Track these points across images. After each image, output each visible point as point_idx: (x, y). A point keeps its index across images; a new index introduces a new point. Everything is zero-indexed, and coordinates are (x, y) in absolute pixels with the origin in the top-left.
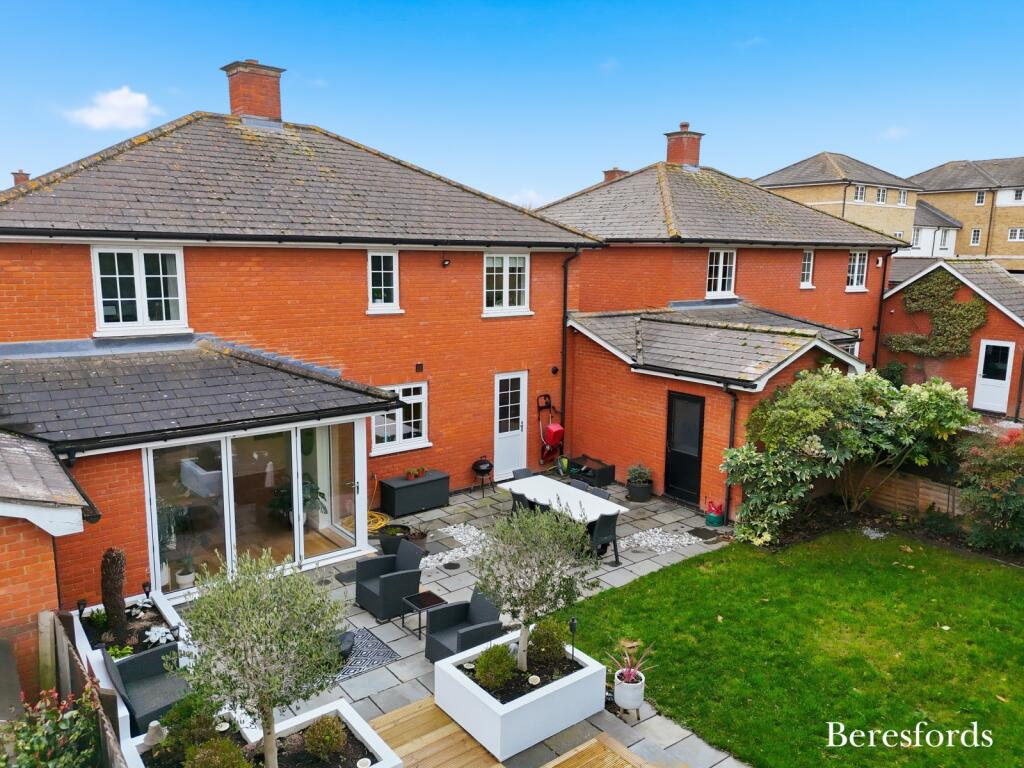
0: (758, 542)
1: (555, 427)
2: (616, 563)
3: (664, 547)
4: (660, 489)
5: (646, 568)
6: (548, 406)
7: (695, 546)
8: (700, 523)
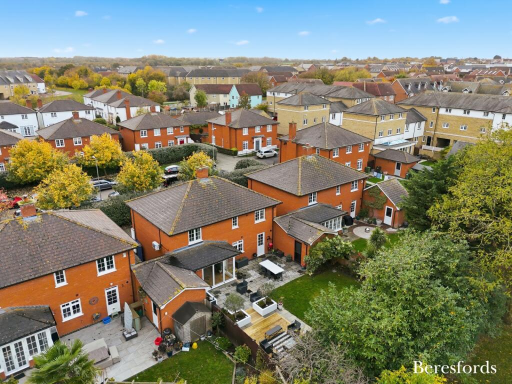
0: (310, 274)
1: (271, 244)
2: (282, 280)
3: (292, 276)
4: (293, 259)
5: (287, 281)
6: (269, 238)
7: (298, 275)
8: (300, 269)
